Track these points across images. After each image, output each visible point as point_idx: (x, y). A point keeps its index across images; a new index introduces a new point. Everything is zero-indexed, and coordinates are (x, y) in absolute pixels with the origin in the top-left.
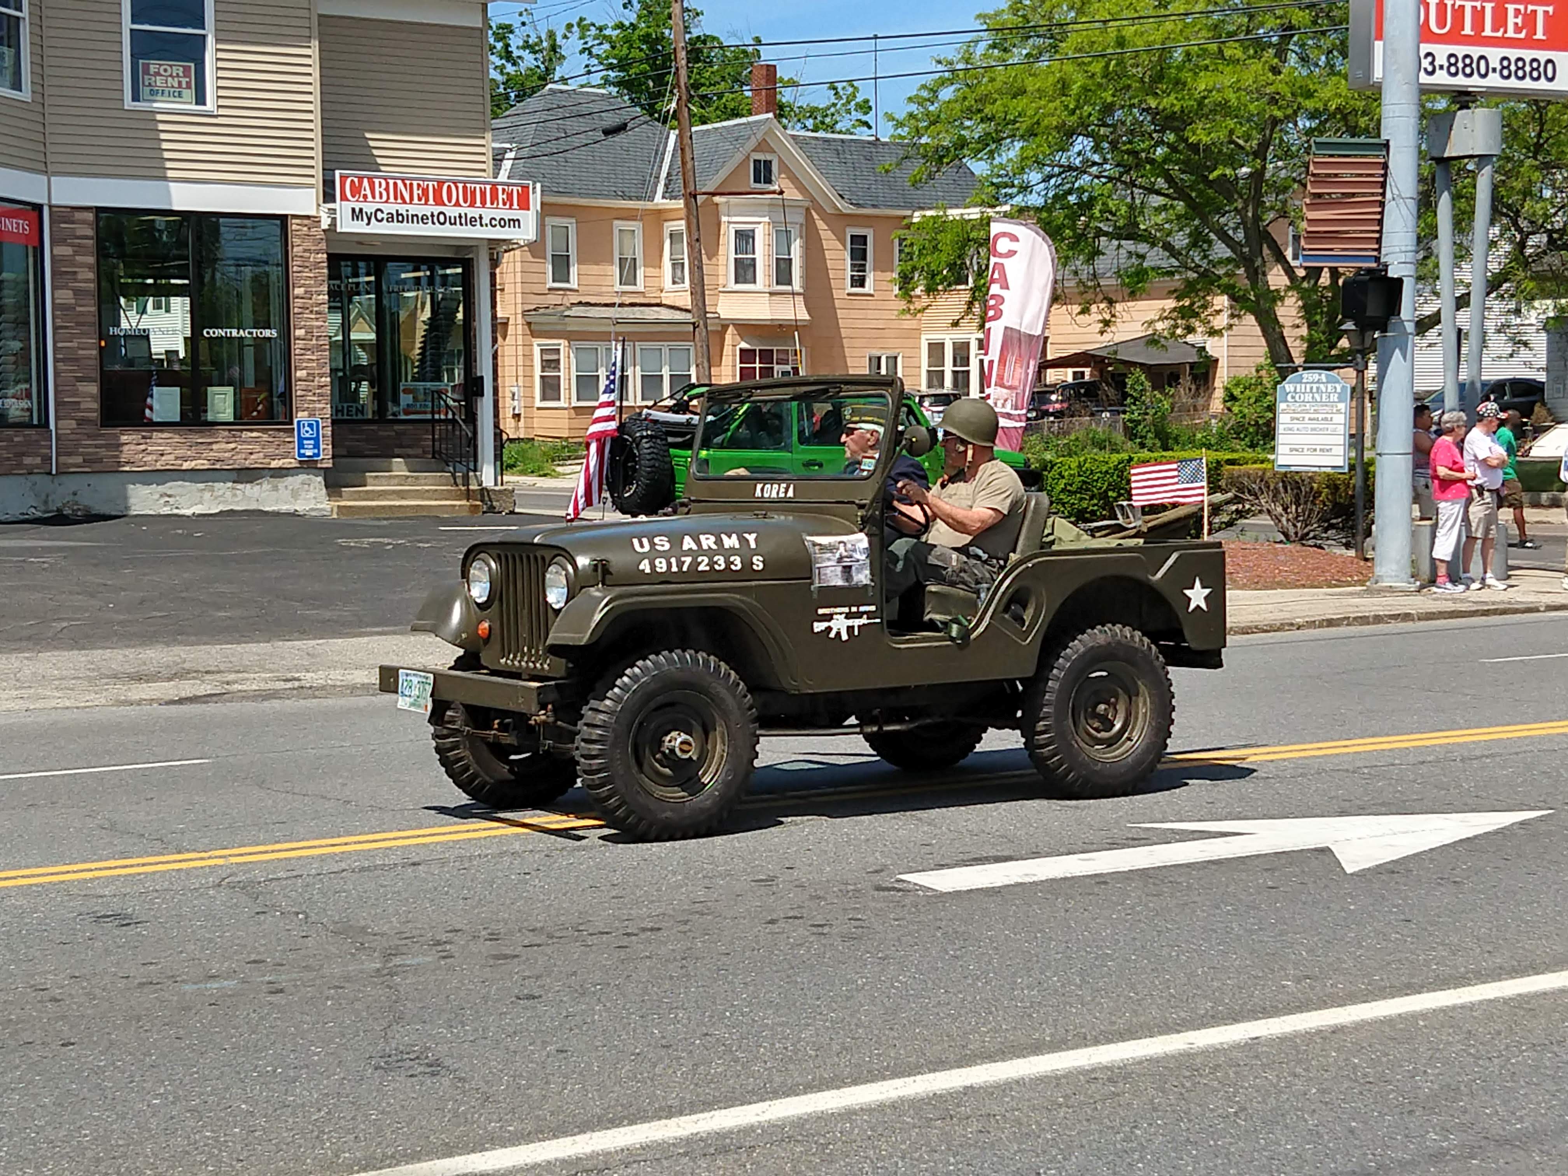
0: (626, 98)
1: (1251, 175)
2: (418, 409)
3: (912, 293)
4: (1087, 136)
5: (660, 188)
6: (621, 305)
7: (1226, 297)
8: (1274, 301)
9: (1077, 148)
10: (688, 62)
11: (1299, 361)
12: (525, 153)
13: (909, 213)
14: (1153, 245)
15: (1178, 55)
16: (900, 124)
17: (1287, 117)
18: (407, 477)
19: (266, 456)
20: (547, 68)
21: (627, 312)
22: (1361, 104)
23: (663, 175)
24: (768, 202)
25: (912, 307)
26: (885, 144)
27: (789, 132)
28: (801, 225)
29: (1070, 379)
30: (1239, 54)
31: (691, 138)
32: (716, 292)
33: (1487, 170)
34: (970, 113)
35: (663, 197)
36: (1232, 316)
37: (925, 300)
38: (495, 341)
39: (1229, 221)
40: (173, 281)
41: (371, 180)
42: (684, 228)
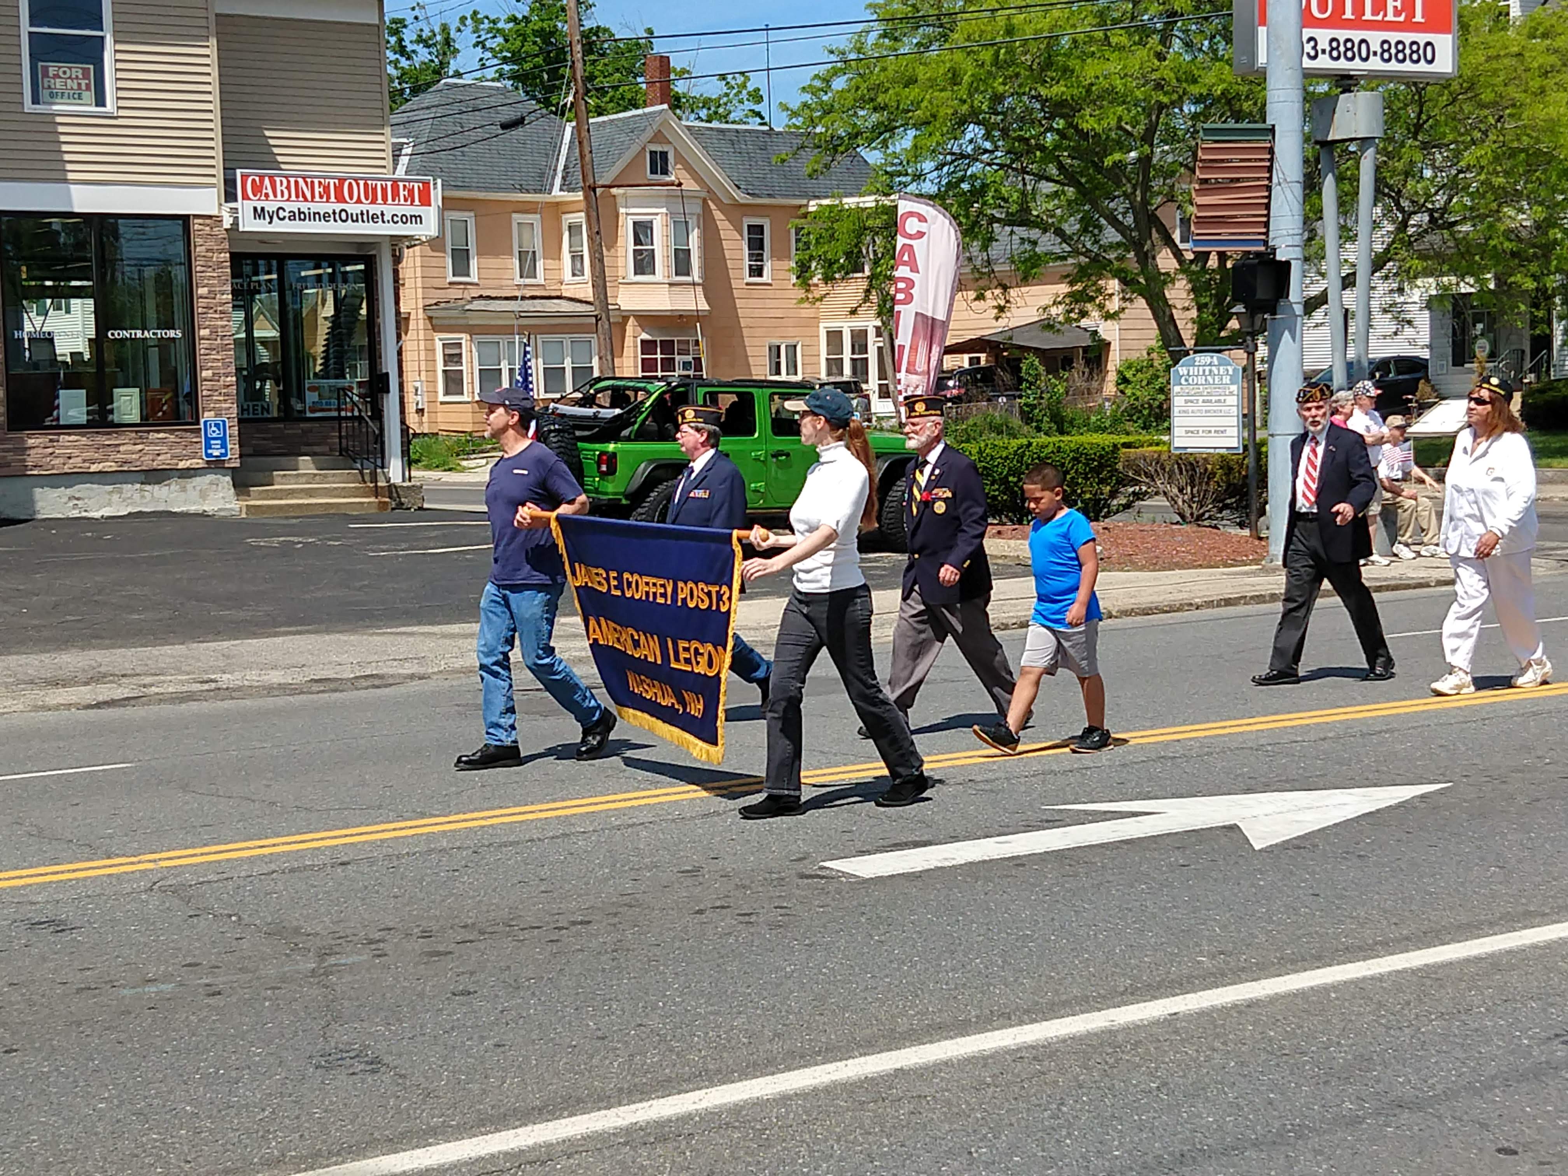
0: (521, 92)
1: (1139, 160)
2: (324, 407)
3: (810, 282)
4: (978, 123)
5: (558, 181)
6: (523, 298)
7: (1116, 281)
8: (1165, 283)
9: (969, 136)
10: (584, 55)
11: (1189, 344)
12: (422, 148)
13: (804, 202)
14: (1045, 231)
15: (1065, 42)
16: (794, 114)
17: (1173, 103)
18: (315, 475)
19: (173, 457)
20: (441, 63)
21: (528, 305)
22: (1244, 89)
23: (561, 167)
24: (665, 193)
25: (810, 296)
26: (780, 133)
27: (684, 123)
28: (699, 215)
29: (966, 365)
30: (1124, 40)
31: (588, 130)
32: (616, 284)
33: (1371, 151)
34: (863, 101)
35: (561, 190)
36: (1124, 299)
37: (823, 289)
38: (399, 337)
39: (1119, 206)
40: (74, 283)
41: (271, 178)
42: (584, 221)
